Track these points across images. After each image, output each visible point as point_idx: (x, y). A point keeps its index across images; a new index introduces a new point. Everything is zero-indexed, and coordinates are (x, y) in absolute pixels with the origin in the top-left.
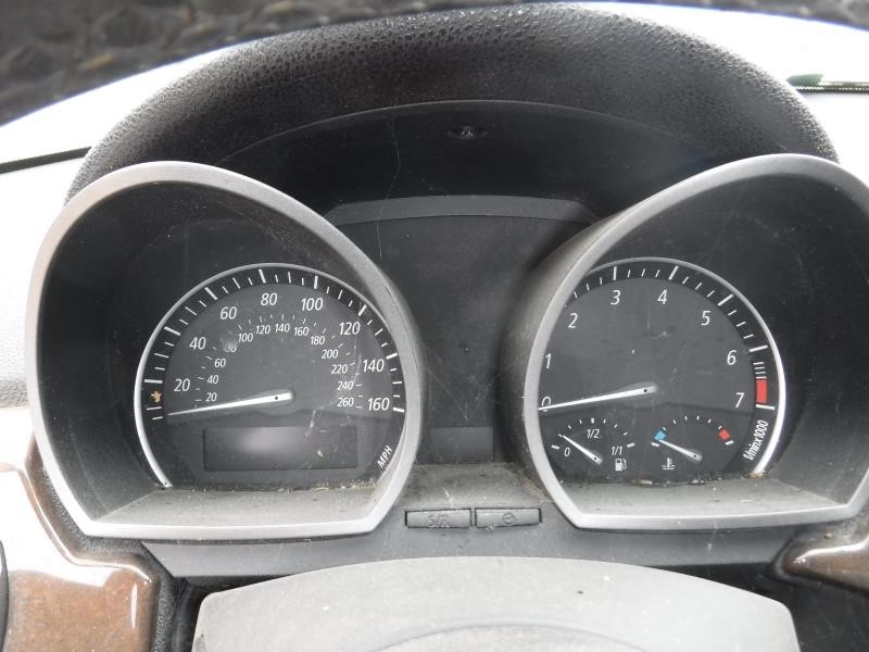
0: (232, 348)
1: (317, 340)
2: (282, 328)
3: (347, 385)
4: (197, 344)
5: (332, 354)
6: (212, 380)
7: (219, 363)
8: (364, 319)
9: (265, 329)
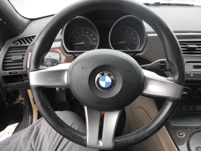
0: (80, 36)
1: (88, 36)
2: (84, 35)
3: (91, 41)
4: (74, 37)
5: (89, 38)
6: (76, 41)
7: (77, 39)
8: (93, 34)
9: (82, 35)
